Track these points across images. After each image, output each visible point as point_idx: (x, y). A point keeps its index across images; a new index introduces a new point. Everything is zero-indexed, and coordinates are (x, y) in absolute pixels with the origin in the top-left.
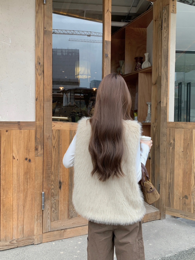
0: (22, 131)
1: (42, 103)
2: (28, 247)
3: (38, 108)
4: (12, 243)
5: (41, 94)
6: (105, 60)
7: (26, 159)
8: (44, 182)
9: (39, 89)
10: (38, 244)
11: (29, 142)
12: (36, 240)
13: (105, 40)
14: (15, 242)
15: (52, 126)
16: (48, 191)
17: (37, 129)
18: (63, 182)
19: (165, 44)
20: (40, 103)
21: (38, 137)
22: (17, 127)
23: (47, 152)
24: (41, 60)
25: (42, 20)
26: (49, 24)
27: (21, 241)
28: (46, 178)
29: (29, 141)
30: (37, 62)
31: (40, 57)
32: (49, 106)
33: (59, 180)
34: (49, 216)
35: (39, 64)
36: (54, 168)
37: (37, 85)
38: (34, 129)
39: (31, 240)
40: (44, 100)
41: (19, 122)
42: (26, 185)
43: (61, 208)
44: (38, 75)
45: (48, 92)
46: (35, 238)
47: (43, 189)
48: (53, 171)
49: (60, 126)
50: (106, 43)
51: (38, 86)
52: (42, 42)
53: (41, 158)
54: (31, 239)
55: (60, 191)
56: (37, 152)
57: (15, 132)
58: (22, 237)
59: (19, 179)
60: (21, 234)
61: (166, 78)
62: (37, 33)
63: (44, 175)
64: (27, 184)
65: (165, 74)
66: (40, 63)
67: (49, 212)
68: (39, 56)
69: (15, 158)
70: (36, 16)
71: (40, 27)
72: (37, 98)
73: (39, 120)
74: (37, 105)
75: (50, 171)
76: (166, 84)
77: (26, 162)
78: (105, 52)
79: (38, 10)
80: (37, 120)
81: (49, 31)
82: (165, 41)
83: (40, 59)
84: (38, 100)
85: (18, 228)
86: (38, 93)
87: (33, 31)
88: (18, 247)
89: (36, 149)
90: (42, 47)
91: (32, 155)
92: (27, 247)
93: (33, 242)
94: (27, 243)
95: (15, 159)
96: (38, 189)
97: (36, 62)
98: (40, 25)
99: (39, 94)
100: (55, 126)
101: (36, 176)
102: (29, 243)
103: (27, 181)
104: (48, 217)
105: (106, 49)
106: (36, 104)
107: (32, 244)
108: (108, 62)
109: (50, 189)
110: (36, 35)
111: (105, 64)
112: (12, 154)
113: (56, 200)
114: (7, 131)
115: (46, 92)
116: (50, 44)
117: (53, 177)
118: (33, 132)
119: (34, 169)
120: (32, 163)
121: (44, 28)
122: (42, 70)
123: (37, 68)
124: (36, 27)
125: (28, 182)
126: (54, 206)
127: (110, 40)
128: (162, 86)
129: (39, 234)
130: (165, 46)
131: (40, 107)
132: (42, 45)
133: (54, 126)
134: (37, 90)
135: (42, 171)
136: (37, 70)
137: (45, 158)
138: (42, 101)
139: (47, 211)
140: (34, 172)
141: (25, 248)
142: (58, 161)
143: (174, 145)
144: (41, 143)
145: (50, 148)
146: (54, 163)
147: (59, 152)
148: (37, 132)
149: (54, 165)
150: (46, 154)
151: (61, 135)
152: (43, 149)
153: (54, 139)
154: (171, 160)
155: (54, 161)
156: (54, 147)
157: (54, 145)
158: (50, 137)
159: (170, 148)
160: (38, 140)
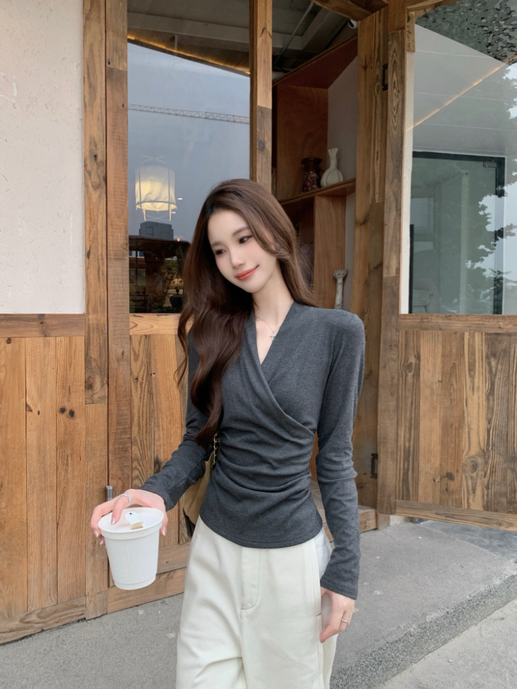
0: (52, 340)
1: (103, 264)
2: (70, 629)
3: (91, 277)
4: (28, 622)
5: (100, 241)
6: (259, 156)
7: (63, 410)
8: (110, 463)
9: (95, 226)
10: (95, 618)
11: (68, 368)
12: (91, 607)
13: (259, 107)
14: (34, 618)
15: (131, 326)
16: (123, 484)
17: (92, 335)
19: (395, 124)
20: (97, 264)
21: (93, 356)
22: (35, 331)
23: (118, 392)
24: (99, 146)
25: (102, 39)
26: (120, 52)
27: (50, 615)
28: (115, 454)
29: (70, 368)
30: (88, 153)
31: (97, 140)
32: (120, 272)
33: (154, 457)
35: (94, 158)
36: (138, 429)
37: (88, 216)
38: (83, 333)
39: (77, 610)
40: (109, 257)
41: (42, 315)
42: (63, 473)
44: (91, 188)
45: (117, 237)
46: (88, 602)
47: (110, 480)
49: (150, 326)
50: (260, 114)
51: (93, 218)
52: (101, 99)
53: (102, 408)
54: (76, 606)
56: (90, 392)
57: (31, 343)
58: (55, 603)
59: (44, 458)
60: (50, 594)
61: (397, 207)
62: (88, 74)
63: (111, 447)
64: (66, 471)
65: (392, 198)
66: (95, 156)
68: (94, 139)
69: (33, 408)
70: (84, 26)
71: (97, 59)
72: (90, 251)
73: (95, 311)
74: (89, 271)
75: (128, 436)
76: (395, 223)
77: (63, 418)
78: (259, 137)
79: (90, 11)
80: (90, 310)
81: (120, 71)
82: (395, 117)
83: (96, 146)
84: (91, 256)
85: (41, 581)
86: (92, 236)
87: (77, 67)
88: (43, 631)
89: (89, 386)
90: (101, 111)
91: (77, 400)
92: (66, 628)
93: (83, 614)
94: (66, 619)
95: (31, 411)
96: (95, 480)
97: (85, 154)
98: (96, 53)
99: (95, 239)
100: (136, 325)
101: (89, 449)
102: (72, 617)
103: (65, 462)
105: (261, 129)
106: (87, 268)
107: (78, 621)
108: (266, 162)
109: (129, 478)
110: (86, 80)
111: (259, 167)
112: (24, 400)
114: (9, 341)
115: (113, 236)
116: (123, 106)
117: (136, 451)
118: (80, 342)
119: (84, 433)
120: (79, 421)
121: (107, 62)
122: (102, 175)
123: (89, 168)
124: (84, 58)
125: (67, 465)
127: (270, 106)
128: (386, 228)
129: (98, 591)
130: (395, 129)
131: (99, 274)
132: (101, 107)
133: (134, 325)
134: (88, 228)
135: (104, 437)
136: (90, 175)
137: (113, 407)
138: (102, 259)
140: (83, 439)
141: (61, 631)
142: (151, 412)
143: (419, 369)
144: (101, 372)
145: (125, 383)
146: (139, 417)
147: (150, 392)
148: (91, 342)
149: (139, 422)
150: (116, 397)
151: (154, 348)
152: (106, 386)
153: (136, 359)
154: (410, 400)
155: (139, 412)
156: (137, 379)
157: (135, 374)
158: (125, 354)
159: (406, 375)
160: (94, 364)
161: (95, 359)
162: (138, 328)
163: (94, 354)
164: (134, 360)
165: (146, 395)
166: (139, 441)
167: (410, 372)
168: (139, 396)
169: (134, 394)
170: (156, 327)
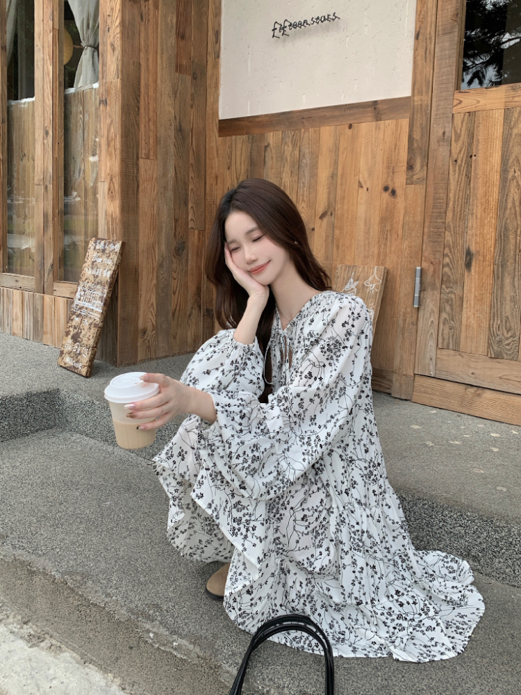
0: (382, 123)
3: (419, 58)
7: (386, 189)
8: (424, 245)
9: (425, 5)
10: (399, 399)
11: (393, 150)
12: (396, 385)
15: (454, 104)
16: (435, 269)
17: (415, 117)
18: (478, 252)
20: (425, 44)
21: (415, 137)
22: (369, 116)
23: (436, 173)
28: (430, 238)
29: (395, 149)
32: (449, 47)
33: (466, 246)
34: (433, 331)
36: (454, 215)
38: (408, 115)
39: (385, 382)
40: (437, 33)
41: (375, 103)
42: (383, 246)
43: (468, 318)
45: (447, 9)
46: (394, 378)
47: (423, 262)
48: (449, 222)
49: (476, 102)
53: (420, 189)
54: (385, 378)
55: (466, 274)
56: (411, 174)
57: (366, 127)
59: (369, 230)
63: (426, 230)
64: (386, 244)
67: (434, 318)
69: (363, 184)
72: (418, 33)
73: (420, 93)
74: (417, 52)
75: (443, 221)
77: (386, 195)
80: (416, 92)
84: (420, 37)
86: (422, 16)
89: (410, 167)
93: (389, 388)
95: (362, 187)
99: (425, 18)
100: (461, 102)
101: (407, 228)
102: (380, 386)
103: (385, 237)
104: (430, 333)
106: (416, 50)
107: (385, 393)
109: (440, 263)
112: (357, 177)
113: (455, 295)
114: (350, 127)
115: (442, 10)
117: (449, 238)
118: (405, 123)
119: (402, 212)
120: (399, 200)
125: (386, 239)
126: (448, 308)
129: (405, 373)
131: (426, 54)
133: (458, 102)
134: (419, 9)
137: (431, 189)
138: (430, 38)
139: (428, 316)
140: (401, 218)
142: (468, 198)
144: (421, 153)
145: (443, 165)
146: (454, 202)
147: (468, 177)
148: (415, 124)
149: (454, 207)
150: (434, 180)
151: (478, 127)
152: (425, 168)
153: (457, 141)
155: (455, 197)
156: (456, 161)
157: (455, 156)
158: (446, 134)
160: (415, 145)
161: (417, 141)
162: (462, 105)
163: (417, 136)
164: (455, 141)
165: (463, 179)
166: (452, 227)
168: (456, 180)
169: (451, 177)
170: (482, 102)
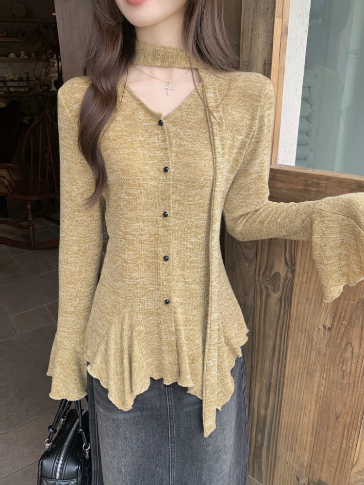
143: (292, 290)
154: (271, 343)
159: (268, 296)
167: (274, 291)
